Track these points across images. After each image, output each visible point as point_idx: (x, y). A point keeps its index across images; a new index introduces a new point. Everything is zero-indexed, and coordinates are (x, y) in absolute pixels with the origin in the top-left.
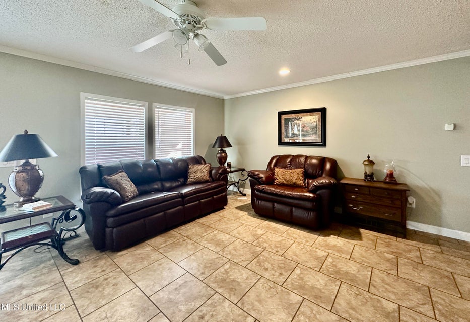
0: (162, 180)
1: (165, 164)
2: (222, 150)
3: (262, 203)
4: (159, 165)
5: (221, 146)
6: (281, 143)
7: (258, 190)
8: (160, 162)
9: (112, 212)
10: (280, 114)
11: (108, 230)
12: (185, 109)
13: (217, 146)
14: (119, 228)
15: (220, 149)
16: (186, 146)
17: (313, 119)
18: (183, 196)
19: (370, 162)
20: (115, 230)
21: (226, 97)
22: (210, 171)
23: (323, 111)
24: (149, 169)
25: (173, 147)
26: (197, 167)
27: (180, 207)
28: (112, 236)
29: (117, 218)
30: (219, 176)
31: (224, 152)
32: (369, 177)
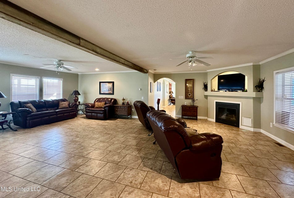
0: (47, 107)
1: (48, 102)
2: (76, 96)
3: (88, 114)
4: (46, 102)
5: (75, 94)
6: (100, 93)
7: (87, 110)
8: (46, 101)
9: (29, 115)
10: (100, 83)
11: (28, 121)
12: (58, 79)
13: (73, 94)
14: (32, 120)
15: (75, 96)
16: (58, 94)
17: (111, 85)
18: (56, 112)
19: (124, 99)
20: (30, 121)
21: (79, 74)
22: (69, 104)
23: (113, 83)
24: (41, 103)
25: (52, 95)
26: (63, 103)
27: (55, 116)
28: (29, 123)
29: (31, 117)
30: (73, 106)
31: (77, 97)
32: (123, 104)
